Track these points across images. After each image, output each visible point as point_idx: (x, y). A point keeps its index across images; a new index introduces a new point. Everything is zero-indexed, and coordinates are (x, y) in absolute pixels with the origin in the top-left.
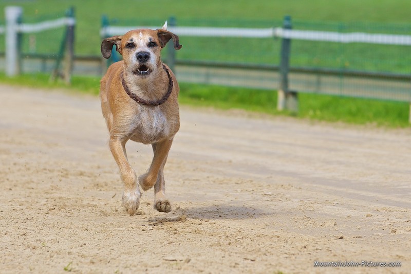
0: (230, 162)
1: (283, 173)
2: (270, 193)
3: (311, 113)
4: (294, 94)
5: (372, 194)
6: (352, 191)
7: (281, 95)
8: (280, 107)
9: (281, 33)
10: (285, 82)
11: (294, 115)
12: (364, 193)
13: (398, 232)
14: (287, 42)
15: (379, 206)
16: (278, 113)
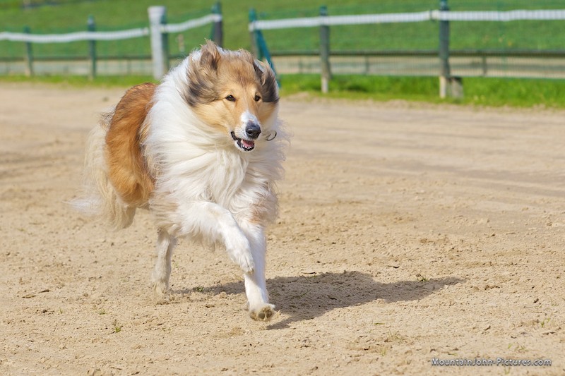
0: (384, 159)
1: (439, 168)
2: (422, 191)
3: (476, 98)
4: (458, 79)
5: (531, 185)
6: (510, 183)
7: (443, 82)
8: (443, 94)
9: (438, 15)
10: (447, 67)
11: (457, 102)
12: (522, 184)
13: (554, 225)
14: (446, 24)
15: (537, 198)
16: (441, 101)
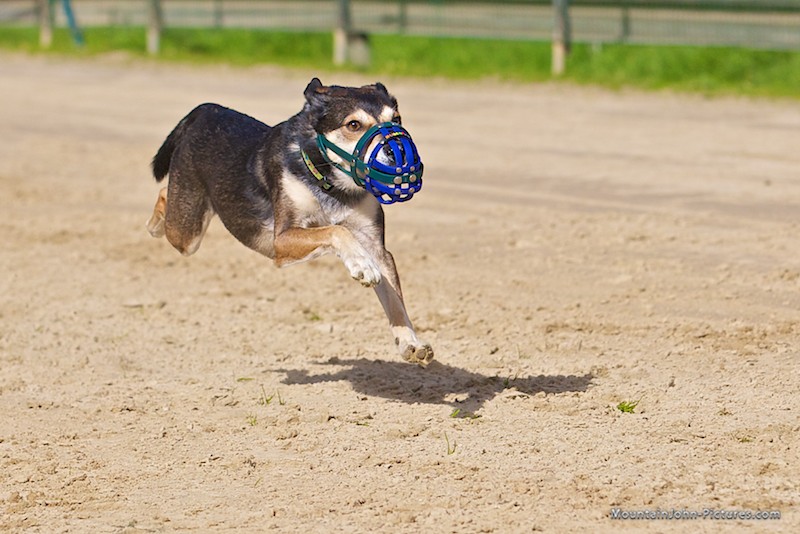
3: (391, 65)
4: (364, 37)
7: (339, 40)
8: (339, 59)
11: (362, 70)
